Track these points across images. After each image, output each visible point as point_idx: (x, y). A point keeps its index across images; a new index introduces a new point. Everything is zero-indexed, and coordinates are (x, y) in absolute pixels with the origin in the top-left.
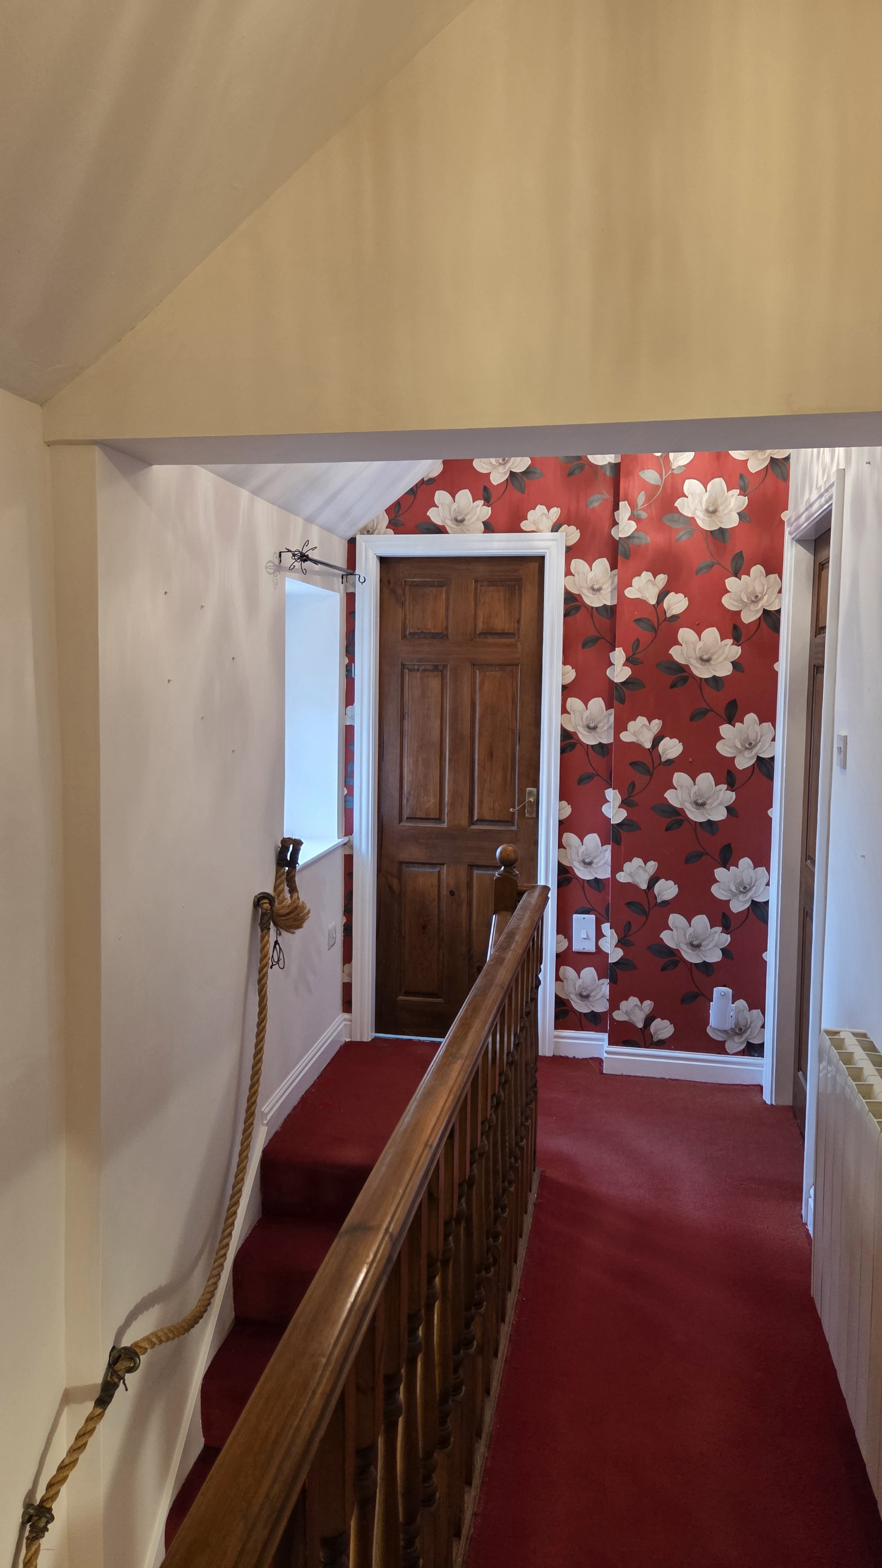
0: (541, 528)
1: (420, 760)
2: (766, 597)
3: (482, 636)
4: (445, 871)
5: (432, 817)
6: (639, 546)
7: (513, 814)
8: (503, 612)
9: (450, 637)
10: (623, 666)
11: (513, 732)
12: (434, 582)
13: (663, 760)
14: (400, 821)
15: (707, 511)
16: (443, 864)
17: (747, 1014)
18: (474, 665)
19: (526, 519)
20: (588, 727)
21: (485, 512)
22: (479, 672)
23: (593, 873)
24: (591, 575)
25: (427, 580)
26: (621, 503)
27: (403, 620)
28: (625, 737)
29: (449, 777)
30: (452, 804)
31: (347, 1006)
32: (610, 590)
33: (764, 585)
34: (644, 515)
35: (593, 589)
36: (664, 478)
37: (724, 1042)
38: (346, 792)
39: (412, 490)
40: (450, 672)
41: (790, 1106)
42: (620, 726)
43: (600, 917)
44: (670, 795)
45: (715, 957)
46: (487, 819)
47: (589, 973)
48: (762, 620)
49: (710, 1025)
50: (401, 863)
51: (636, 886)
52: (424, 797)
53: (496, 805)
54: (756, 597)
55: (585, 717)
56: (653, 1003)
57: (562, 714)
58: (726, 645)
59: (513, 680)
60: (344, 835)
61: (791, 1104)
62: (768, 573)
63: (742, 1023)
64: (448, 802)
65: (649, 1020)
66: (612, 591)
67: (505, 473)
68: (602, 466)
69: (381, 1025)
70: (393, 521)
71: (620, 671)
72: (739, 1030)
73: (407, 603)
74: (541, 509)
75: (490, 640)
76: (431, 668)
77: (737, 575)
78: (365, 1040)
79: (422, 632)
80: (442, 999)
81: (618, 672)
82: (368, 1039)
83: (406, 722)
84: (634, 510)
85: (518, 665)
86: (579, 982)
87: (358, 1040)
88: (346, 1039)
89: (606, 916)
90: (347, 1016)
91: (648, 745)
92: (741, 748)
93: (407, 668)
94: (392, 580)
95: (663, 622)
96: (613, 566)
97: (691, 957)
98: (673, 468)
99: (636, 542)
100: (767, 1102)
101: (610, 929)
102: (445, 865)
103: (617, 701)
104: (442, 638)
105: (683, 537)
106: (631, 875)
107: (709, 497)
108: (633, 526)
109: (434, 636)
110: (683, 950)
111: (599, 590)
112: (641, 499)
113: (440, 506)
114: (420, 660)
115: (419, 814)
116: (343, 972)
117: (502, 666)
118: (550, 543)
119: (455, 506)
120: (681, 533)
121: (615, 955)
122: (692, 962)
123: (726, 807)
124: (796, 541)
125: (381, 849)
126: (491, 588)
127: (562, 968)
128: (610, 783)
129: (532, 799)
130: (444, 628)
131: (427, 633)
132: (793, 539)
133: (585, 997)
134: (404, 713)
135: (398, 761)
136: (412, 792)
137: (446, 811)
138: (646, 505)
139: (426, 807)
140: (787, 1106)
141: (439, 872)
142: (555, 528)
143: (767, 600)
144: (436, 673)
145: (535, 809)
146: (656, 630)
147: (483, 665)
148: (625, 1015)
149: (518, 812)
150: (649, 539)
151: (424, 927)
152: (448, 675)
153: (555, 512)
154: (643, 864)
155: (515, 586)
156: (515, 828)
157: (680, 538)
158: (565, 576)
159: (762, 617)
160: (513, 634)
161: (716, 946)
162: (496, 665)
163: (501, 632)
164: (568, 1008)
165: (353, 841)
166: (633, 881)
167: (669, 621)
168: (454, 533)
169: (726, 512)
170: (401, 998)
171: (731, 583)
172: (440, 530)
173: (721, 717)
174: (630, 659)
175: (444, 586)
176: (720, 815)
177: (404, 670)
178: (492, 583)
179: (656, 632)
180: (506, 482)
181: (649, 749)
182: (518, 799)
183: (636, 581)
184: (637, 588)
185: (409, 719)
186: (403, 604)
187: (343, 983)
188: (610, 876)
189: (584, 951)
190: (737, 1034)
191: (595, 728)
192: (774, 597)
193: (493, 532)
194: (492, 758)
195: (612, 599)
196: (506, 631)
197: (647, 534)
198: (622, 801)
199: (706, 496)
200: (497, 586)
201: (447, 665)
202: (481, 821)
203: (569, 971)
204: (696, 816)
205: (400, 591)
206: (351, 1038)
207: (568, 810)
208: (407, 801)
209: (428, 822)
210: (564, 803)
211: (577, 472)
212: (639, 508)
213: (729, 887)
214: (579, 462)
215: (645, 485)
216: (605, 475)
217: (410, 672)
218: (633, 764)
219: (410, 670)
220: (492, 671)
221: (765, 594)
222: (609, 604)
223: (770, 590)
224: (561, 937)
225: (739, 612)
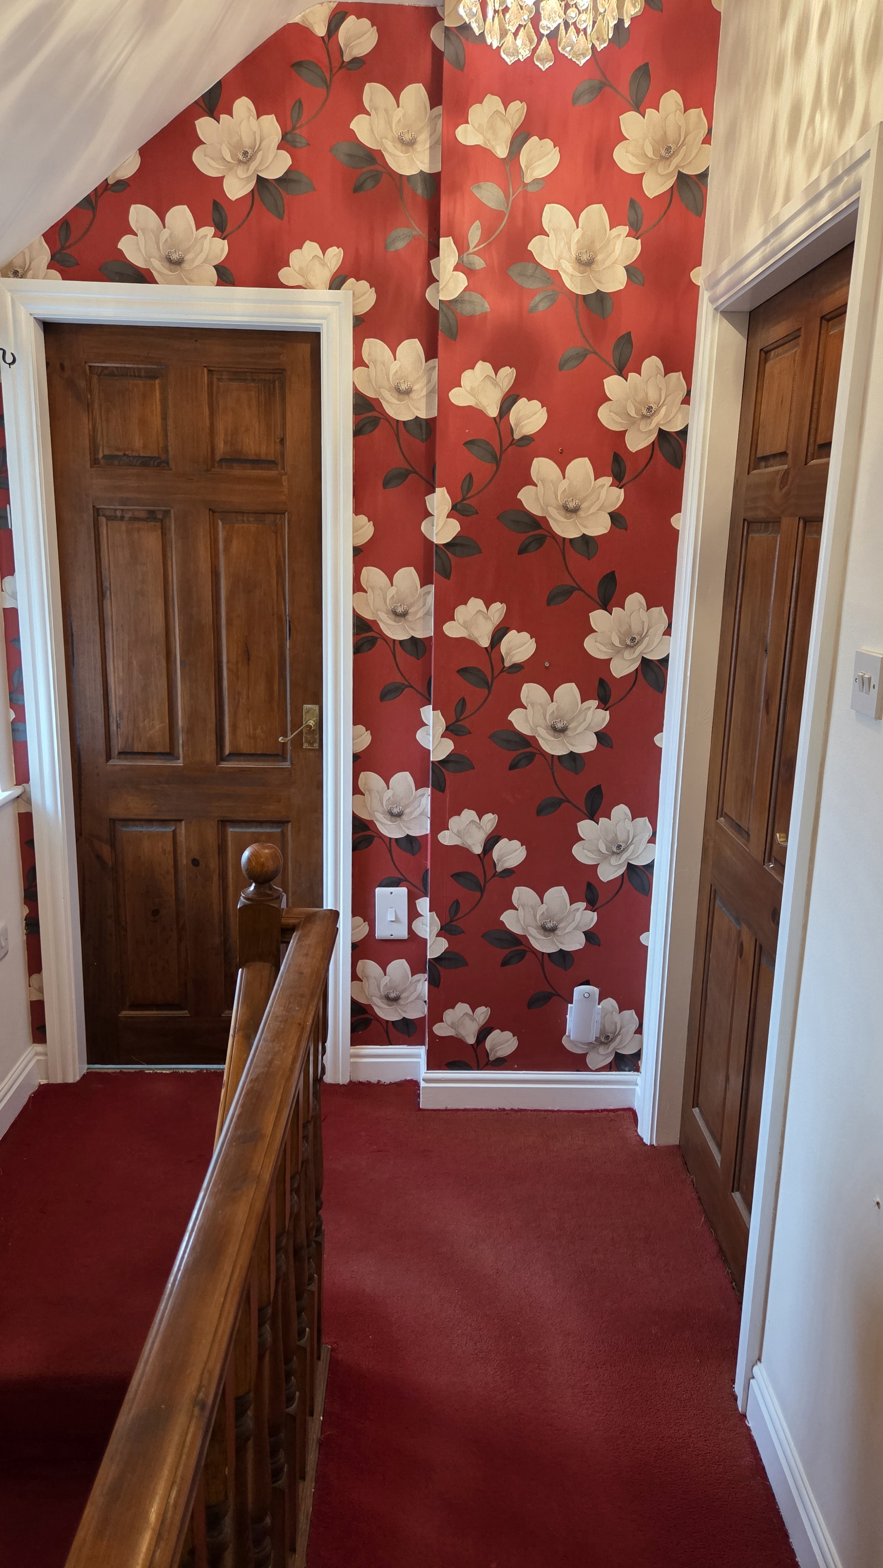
0: (313, 282)
1: (135, 663)
2: (664, 409)
3: (224, 464)
4: (183, 831)
5: (158, 751)
6: (471, 317)
7: (284, 744)
8: (257, 426)
9: (172, 464)
10: (447, 517)
11: (280, 619)
12: (139, 369)
13: (507, 664)
14: (109, 757)
15: (579, 261)
16: (181, 821)
17: (617, 1017)
18: (214, 512)
19: (287, 265)
20: (395, 613)
21: (220, 248)
22: (223, 523)
23: (404, 828)
24: (394, 367)
25: (127, 366)
26: (442, 240)
27: (91, 433)
28: (452, 630)
29: (182, 690)
30: (190, 731)
31: (39, 1033)
32: (424, 393)
33: (660, 390)
34: (479, 263)
35: (398, 390)
36: (511, 198)
37: (585, 1055)
38: (13, 716)
39: (87, 199)
40: (175, 523)
41: (677, 1145)
42: (444, 613)
43: (414, 889)
44: (517, 718)
45: (575, 942)
46: (245, 752)
47: (399, 967)
48: (657, 447)
49: (567, 1034)
50: (113, 821)
51: (467, 849)
52: (144, 720)
53: (258, 731)
54: (649, 409)
55: (389, 597)
56: (490, 1009)
57: (354, 592)
58: (603, 486)
59: (277, 538)
60: (15, 783)
61: (678, 1144)
62: (668, 370)
63: (609, 1029)
64: (183, 727)
65: (483, 1033)
66: (429, 395)
67: (248, 179)
68: (409, 178)
69: (95, 1052)
70: (58, 256)
71: (443, 526)
72: (605, 1039)
73: (96, 406)
74: (311, 248)
75: (237, 471)
76: (143, 515)
77: (622, 372)
78: (71, 1080)
79: (124, 455)
80: (187, 1011)
81: (439, 528)
82: (74, 1076)
83: (107, 602)
84: (463, 253)
85: (284, 514)
86: (385, 980)
87: (59, 1081)
88: (40, 1081)
89: (422, 889)
90: (39, 1048)
91: (485, 643)
92: (620, 646)
93: (103, 516)
94: (67, 364)
95: (508, 447)
96: (431, 353)
97: (543, 945)
98: (526, 181)
99: (466, 310)
100: (645, 1141)
101: (430, 911)
102: (183, 822)
103: (439, 573)
104: (158, 466)
105: (540, 304)
106: (459, 834)
107: (583, 235)
108: (462, 281)
109: (145, 462)
110: (532, 936)
111: (408, 392)
112: (474, 234)
113: (139, 233)
114: (124, 502)
115: (138, 747)
116: (30, 986)
117: (260, 515)
118: (328, 308)
119: (166, 233)
120: (537, 298)
121: (436, 947)
122: (544, 951)
123: (596, 733)
124: (723, 313)
125: (81, 800)
126: (235, 385)
127: (360, 963)
128: (427, 696)
129: (311, 723)
130: (160, 449)
131: (135, 457)
132: (716, 309)
133: (393, 1000)
134: (104, 589)
135: (99, 665)
136: (125, 714)
137: (181, 742)
138: (482, 246)
139: (148, 735)
140: (673, 1146)
141: (174, 832)
142: (336, 283)
143: (665, 414)
144: (153, 523)
145: (317, 736)
146: (497, 460)
147: (230, 512)
148: (450, 1028)
149: (291, 742)
150: (487, 305)
151: (156, 913)
152: (173, 528)
153: (335, 255)
154: (477, 819)
155: (274, 382)
156: (287, 765)
157: (536, 306)
158: (354, 368)
159: (656, 442)
160: (274, 462)
161: (576, 928)
162: (249, 513)
163: (255, 458)
164: (369, 1016)
165: (30, 791)
166: (463, 843)
167: (517, 446)
168: (167, 284)
169: (608, 263)
170: (125, 1013)
171: (613, 384)
172: (143, 276)
173: (592, 598)
174: (458, 506)
175: (156, 378)
176: (586, 744)
177: (99, 517)
178: (237, 375)
179: (498, 463)
180: (251, 195)
181: (486, 648)
182: (291, 721)
183: (467, 377)
184: (468, 389)
185: (113, 598)
186: (89, 407)
187: (31, 1002)
188: (428, 832)
189: (392, 938)
190: (602, 1043)
191: (404, 615)
192: (674, 411)
193: (233, 284)
194: (249, 660)
195: (429, 407)
196: (263, 457)
197: (483, 296)
198: (447, 728)
199: (577, 234)
200: (245, 380)
201: (170, 511)
202: (236, 755)
203: (370, 967)
204: (553, 747)
205: (83, 384)
206: (47, 1078)
207: (366, 739)
208: (118, 726)
209: (150, 759)
210: (361, 728)
211: (369, 185)
212: (471, 250)
213: (598, 846)
214: (372, 167)
215: (480, 210)
216: (414, 193)
217: (108, 522)
218: (463, 671)
219: (109, 518)
220: (243, 522)
221: (663, 405)
222: (425, 418)
223: (668, 399)
224: (359, 919)
225: (622, 434)
